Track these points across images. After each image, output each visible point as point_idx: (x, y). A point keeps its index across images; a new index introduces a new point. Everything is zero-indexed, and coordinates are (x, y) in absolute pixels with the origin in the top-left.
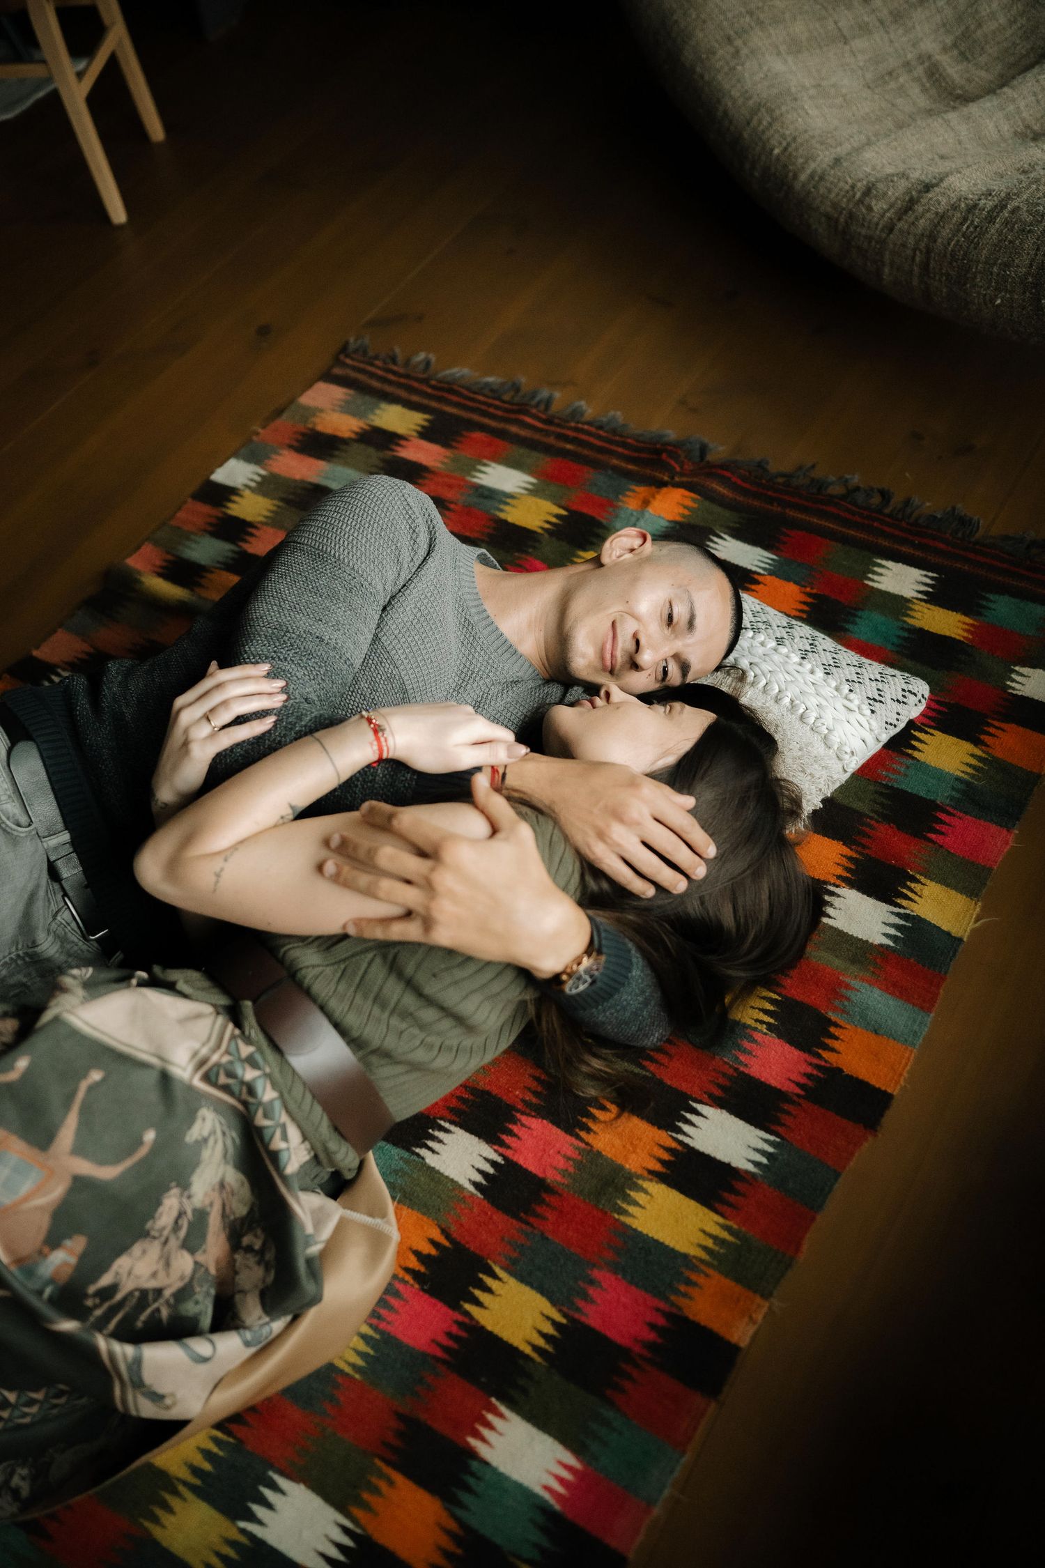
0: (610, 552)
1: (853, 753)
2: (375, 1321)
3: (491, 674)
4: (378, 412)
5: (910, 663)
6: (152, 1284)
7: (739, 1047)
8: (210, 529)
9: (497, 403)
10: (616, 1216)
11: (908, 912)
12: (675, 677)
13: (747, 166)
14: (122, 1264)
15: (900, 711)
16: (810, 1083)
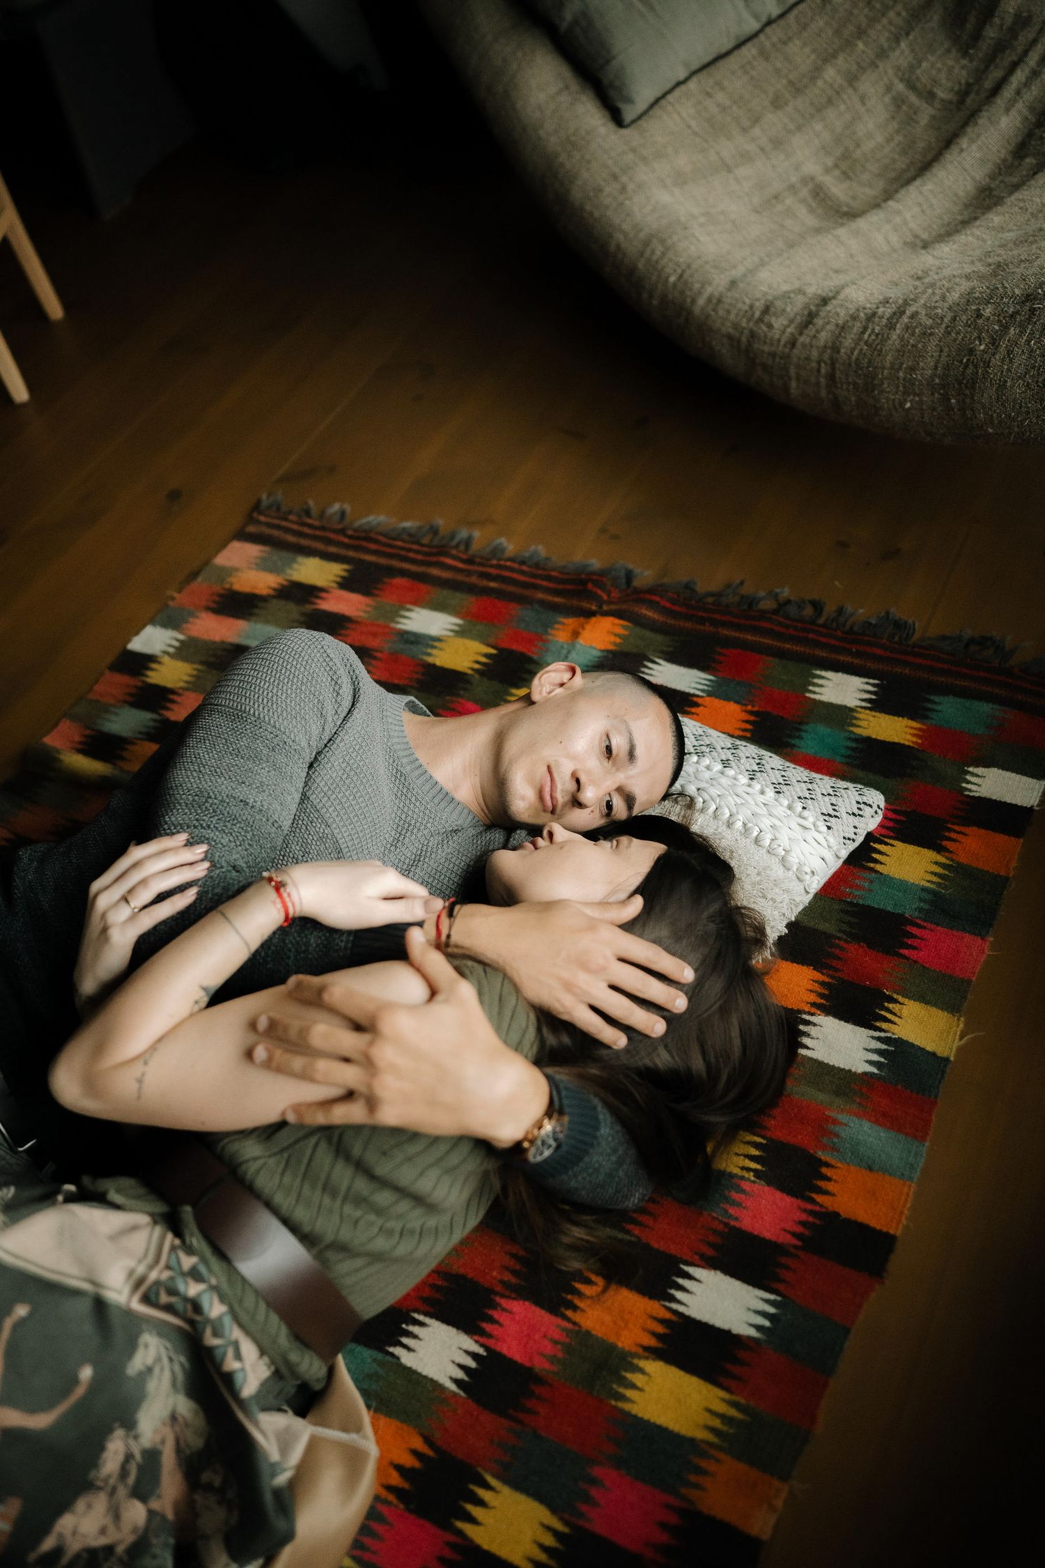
0: (539, 689)
1: (813, 872)
2: (358, 1553)
3: (429, 825)
4: (295, 566)
5: (861, 774)
6: (103, 1541)
7: (727, 1199)
8: (130, 699)
9: (415, 547)
10: (613, 1403)
11: (889, 1035)
12: (620, 811)
13: (645, 296)
14: (66, 1523)
15: (857, 825)
16: (807, 1233)
